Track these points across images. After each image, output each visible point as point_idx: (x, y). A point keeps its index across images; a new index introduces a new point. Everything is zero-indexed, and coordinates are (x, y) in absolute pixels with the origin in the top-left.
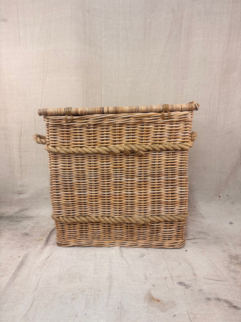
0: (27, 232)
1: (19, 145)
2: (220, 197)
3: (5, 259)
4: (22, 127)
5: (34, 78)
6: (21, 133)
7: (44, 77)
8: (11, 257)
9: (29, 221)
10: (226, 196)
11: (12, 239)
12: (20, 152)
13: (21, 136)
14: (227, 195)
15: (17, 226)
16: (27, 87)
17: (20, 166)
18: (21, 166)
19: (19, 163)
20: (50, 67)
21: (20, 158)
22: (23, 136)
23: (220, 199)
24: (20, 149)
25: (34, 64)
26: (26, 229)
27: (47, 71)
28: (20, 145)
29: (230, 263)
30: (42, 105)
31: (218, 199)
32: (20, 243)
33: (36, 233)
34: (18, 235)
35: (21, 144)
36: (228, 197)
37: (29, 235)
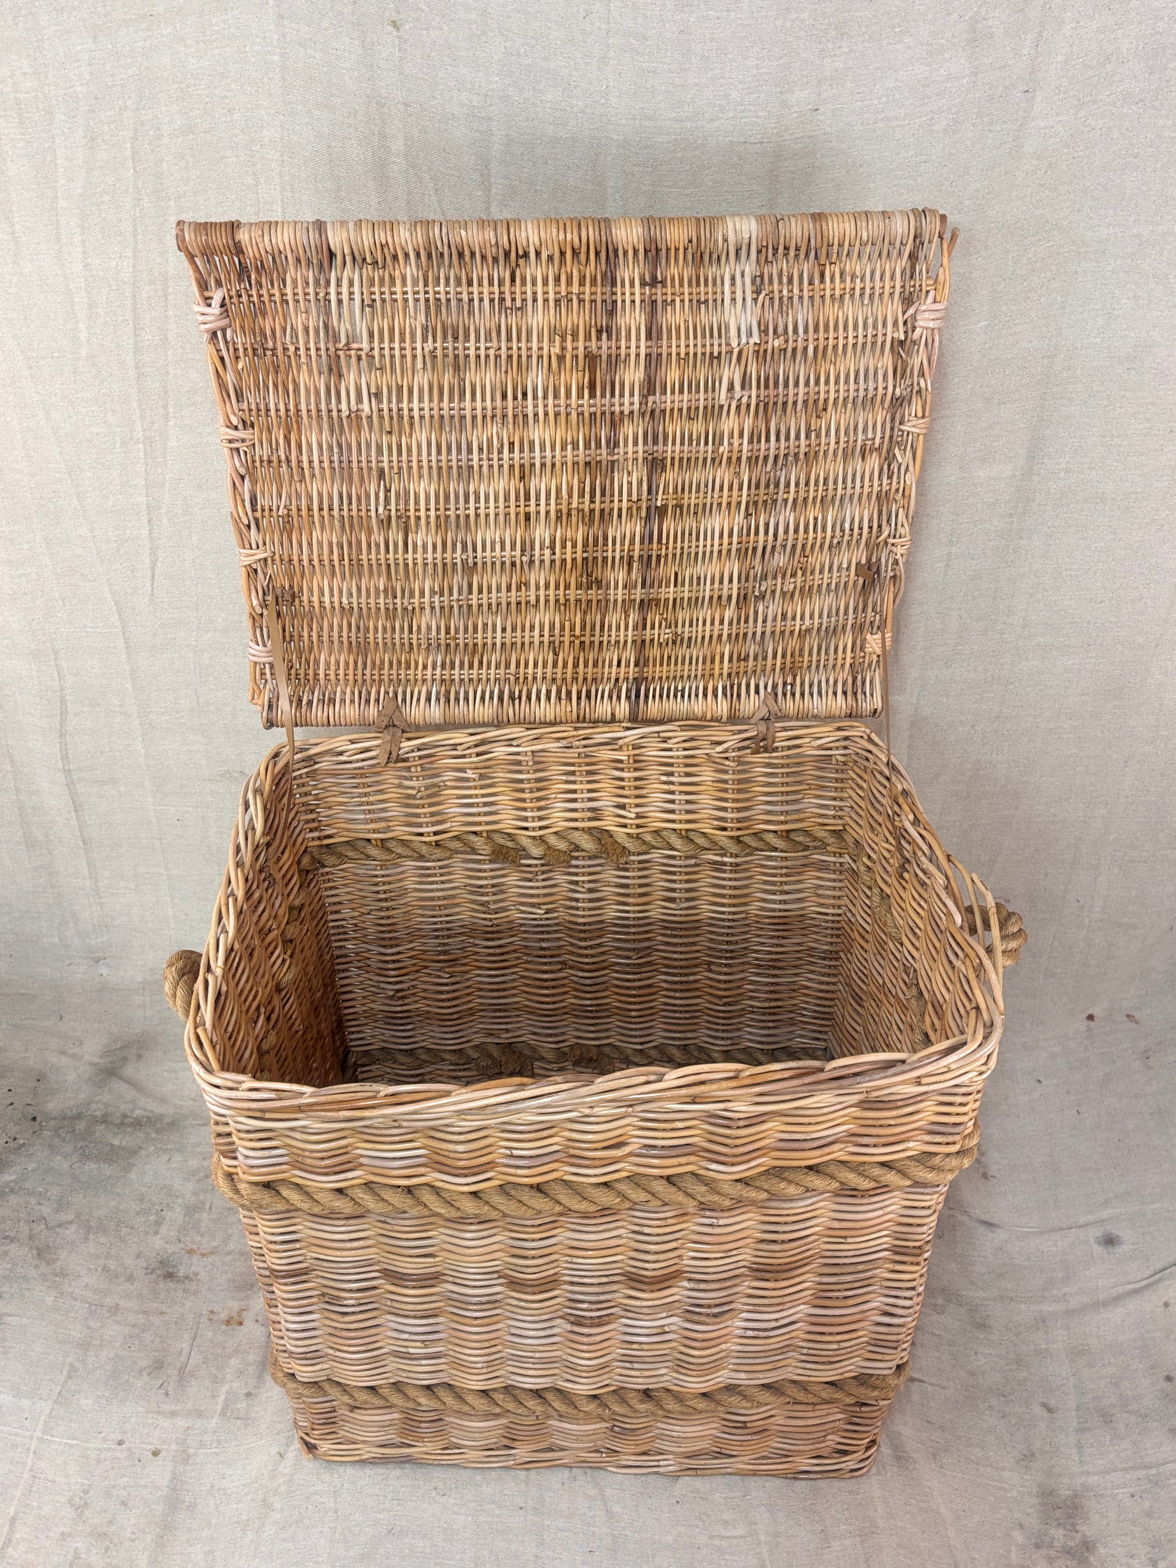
0: (170, 1249)
1: (59, 757)
2: (1091, 1017)
3: (99, 1462)
4: (65, 672)
5: (94, 430)
6: (63, 702)
7: (153, 423)
8: (120, 1443)
9: (166, 1158)
10: (1125, 1019)
11: (108, 1301)
12: (70, 784)
13: (64, 713)
14: (1128, 1016)
15: (119, 1194)
16: (58, 476)
17: (81, 844)
18: (85, 843)
19: (78, 833)
20: (178, 372)
21: (76, 811)
22: (75, 715)
23: (1089, 1029)
24: (68, 772)
25: (84, 352)
26: (163, 1230)
27: (166, 393)
28: (65, 757)
29: (1037, 1546)
30: (157, 573)
31: (1083, 1028)
32: (148, 1337)
33: (211, 1259)
34: (130, 1278)
35: (70, 752)
36: (1134, 1025)
37: (180, 1281)
